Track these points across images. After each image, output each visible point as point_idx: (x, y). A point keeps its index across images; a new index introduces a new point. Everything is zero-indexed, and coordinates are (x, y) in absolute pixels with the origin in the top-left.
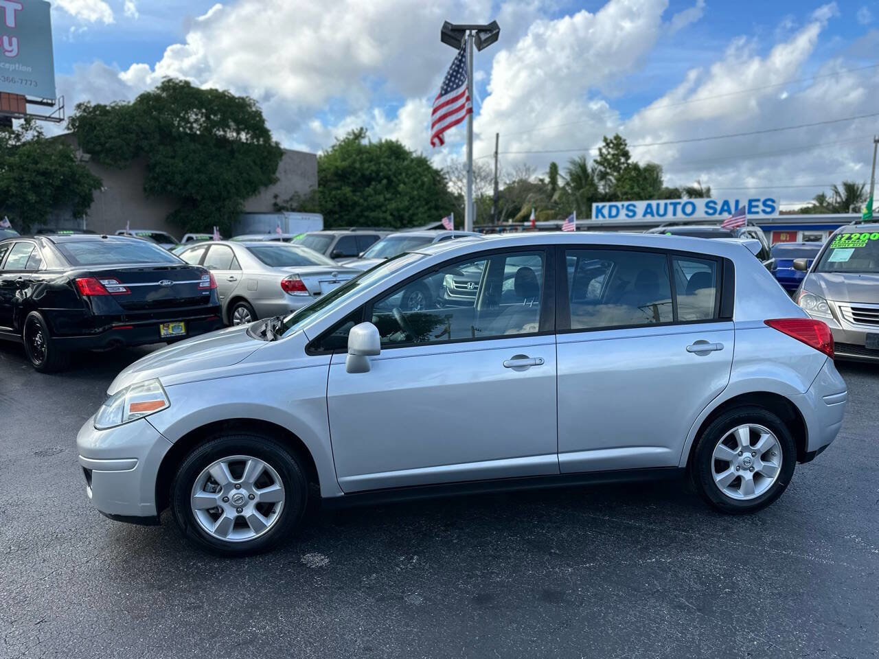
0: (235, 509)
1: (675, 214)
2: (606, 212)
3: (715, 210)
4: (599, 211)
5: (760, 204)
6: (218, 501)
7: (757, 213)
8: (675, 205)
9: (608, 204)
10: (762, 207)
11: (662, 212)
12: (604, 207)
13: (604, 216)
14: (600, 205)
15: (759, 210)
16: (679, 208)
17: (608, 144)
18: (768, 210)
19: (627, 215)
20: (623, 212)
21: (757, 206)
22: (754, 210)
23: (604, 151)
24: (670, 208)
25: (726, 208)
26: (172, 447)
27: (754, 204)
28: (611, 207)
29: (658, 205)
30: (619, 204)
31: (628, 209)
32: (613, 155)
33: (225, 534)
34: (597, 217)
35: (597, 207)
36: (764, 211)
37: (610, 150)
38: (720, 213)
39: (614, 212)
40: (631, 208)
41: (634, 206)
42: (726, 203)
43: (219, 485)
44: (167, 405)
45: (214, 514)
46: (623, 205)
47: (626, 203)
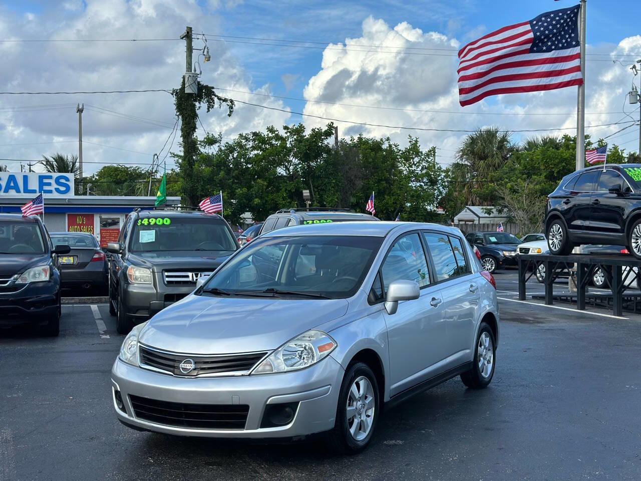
0: (359, 416)
5: (52, 181)
7: (50, 192)
10: (54, 186)
15: (52, 188)
18: (63, 189)
21: (49, 184)
22: (46, 188)
26: (345, 373)
27: (46, 181)
36: (57, 190)
38: (6, 191)
44: (335, 345)
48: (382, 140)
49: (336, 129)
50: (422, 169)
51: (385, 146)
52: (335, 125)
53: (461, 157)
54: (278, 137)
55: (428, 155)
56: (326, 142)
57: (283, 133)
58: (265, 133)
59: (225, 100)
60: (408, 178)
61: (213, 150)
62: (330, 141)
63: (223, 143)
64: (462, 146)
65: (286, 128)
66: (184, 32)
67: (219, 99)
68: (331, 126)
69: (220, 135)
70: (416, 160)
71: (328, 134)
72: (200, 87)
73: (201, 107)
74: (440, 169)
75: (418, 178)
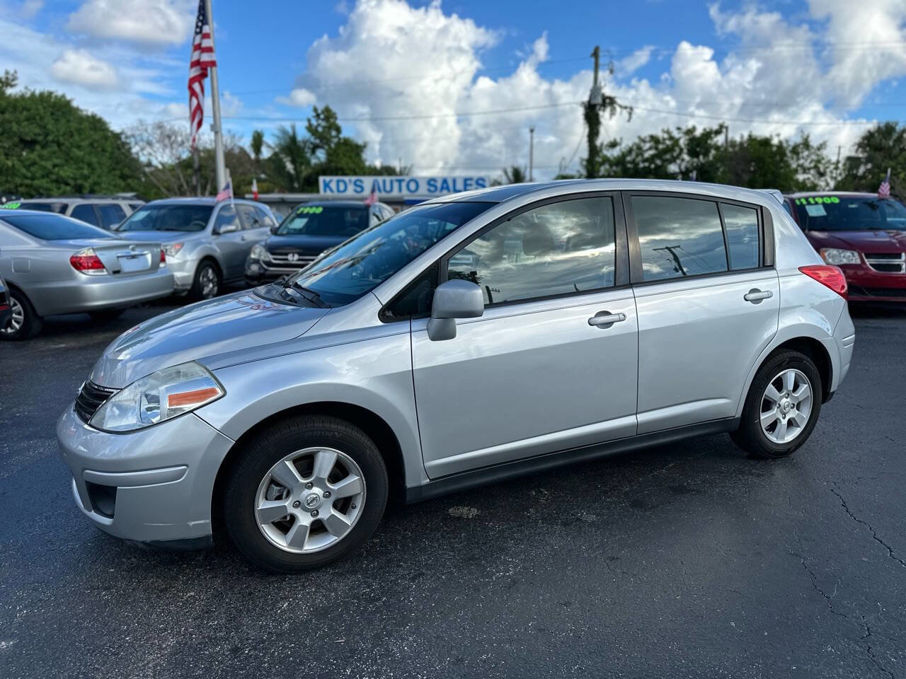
0: (310, 514)
1: (400, 190)
2: (333, 186)
3: (436, 187)
4: (327, 185)
6: (288, 508)
8: (400, 181)
9: (335, 178)
11: (388, 188)
12: (331, 181)
13: (332, 191)
14: (328, 178)
16: (404, 185)
17: (318, 116)
19: (356, 191)
20: (351, 188)
23: (314, 122)
24: (396, 185)
25: (445, 186)
26: (234, 445)
28: (338, 182)
29: (384, 182)
30: (346, 179)
31: (355, 184)
32: (324, 127)
33: (301, 546)
34: (325, 191)
35: (324, 181)
37: (320, 122)
39: (342, 187)
40: (358, 183)
41: (361, 181)
42: (445, 181)
43: (285, 488)
44: (220, 393)
45: (284, 525)
46: (350, 181)
47: (354, 178)
48: (771, 136)
49: (727, 128)
50: (811, 162)
51: (775, 141)
52: (726, 125)
53: (857, 151)
54: (671, 138)
55: (819, 149)
56: (715, 139)
57: (676, 134)
58: (660, 135)
59: (626, 108)
60: (796, 171)
61: (616, 152)
62: (720, 140)
63: (623, 145)
64: (858, 140)
65: (679, 129)
66: (592, 51)
67: (621, 106)
68: (721, 126)
69: (621, 139)
70: (806, 153)
71: (718, 132)
72: (604, 98)
73: (604, 115)
74: (829, 161)
75: (805, 170)
